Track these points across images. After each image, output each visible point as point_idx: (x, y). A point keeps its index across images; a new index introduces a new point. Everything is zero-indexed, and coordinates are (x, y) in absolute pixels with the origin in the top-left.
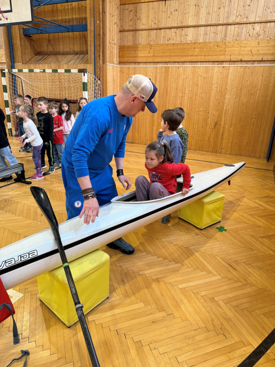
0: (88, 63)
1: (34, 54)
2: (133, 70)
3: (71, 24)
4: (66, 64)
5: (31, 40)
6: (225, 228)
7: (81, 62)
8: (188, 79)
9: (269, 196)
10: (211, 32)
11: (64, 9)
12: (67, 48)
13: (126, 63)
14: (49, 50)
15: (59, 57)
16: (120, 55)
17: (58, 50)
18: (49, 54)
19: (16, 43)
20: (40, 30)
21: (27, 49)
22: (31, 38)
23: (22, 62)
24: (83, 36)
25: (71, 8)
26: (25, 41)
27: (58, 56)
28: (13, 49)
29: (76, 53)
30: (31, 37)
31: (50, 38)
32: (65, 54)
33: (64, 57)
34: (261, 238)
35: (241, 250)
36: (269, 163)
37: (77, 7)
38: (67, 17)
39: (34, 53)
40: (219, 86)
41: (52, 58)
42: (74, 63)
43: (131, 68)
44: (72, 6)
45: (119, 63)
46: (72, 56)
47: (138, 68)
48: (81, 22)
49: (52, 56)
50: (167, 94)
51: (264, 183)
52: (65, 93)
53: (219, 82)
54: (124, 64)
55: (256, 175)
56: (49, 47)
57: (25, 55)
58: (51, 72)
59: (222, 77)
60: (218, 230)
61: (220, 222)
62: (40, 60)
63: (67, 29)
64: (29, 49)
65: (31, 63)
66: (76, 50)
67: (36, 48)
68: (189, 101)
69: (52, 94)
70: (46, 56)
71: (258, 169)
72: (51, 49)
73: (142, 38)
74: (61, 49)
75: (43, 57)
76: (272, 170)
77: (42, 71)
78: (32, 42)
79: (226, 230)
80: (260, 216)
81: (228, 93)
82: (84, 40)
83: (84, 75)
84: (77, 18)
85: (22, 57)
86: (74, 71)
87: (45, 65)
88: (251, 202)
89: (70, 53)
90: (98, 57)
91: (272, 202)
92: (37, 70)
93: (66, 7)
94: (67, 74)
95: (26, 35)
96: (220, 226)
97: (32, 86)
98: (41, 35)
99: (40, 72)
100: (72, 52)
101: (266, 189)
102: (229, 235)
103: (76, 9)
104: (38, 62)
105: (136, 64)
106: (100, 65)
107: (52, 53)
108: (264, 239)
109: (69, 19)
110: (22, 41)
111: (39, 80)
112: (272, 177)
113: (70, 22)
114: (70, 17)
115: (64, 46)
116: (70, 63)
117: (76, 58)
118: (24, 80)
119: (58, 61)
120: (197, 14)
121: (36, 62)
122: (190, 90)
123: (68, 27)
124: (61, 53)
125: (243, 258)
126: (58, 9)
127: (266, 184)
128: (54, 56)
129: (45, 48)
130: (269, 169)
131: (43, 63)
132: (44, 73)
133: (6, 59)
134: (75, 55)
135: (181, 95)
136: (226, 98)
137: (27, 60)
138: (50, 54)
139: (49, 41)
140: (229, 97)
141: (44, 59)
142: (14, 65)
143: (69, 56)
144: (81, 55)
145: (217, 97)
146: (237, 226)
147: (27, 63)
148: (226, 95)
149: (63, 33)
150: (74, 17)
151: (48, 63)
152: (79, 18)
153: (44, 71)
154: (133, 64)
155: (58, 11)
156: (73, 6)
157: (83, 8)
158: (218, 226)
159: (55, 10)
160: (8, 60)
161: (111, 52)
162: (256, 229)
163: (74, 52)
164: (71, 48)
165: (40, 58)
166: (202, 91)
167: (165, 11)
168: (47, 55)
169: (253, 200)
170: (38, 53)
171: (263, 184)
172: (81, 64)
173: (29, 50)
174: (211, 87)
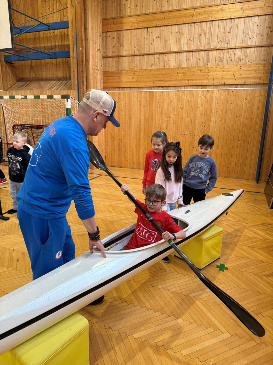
0: (71, 89)
1: (16, 81)
2: (117, 95)
3: (54, 51)
4: (48, 89)
5: (12, 66)
6: (226, 266)
7: (64, 87)
8: (173, 103)
9: (265, 223)
10: (193, 58)
11: (47, 37)
12: (49, 74)
13: (110, 89)
14: (31, 77)
15: (42, 83)
16: (104, 80)
17: (41, 76)
18: (31, 80)
20: (22, 57)
21: (9, 76)
22: (13, 65)
23: (3, 89)
24: (66, 62)
25: (53, 36)
26: (7, 68)
27: (40, 82)
29: (59, 79)
30: (13, 63)
31: (32, 65)
32: (47, 80)
33: (46, 83)
34: (267, 277)
35: (248, 294)
36: (259, 185)
37: (60, 35)
38: (49, 45)
39: (16, 79)
40: (204, 109)
41: (34, 85)
42: (58, 89)
43: (115, 94)
44: (54, 34)
45: (103, 88)
46: (55, 82)
47: (123, 93)
48: (63, 49)
49: (34, 82)
50: (152, 119)
51: (258, 208)
52: (48, 119)
53: (204, 105)
54: (108, 89)
55: (248, 199)
56: (31, 73)
57: (6, 82)
58: (33, 98)
59: (206, 101)
60: (218, 269)
61: (219, 258)
62: (22, 86)
63: (50, 56)
64: (11, 75)
65: (13, 90)
66: (59, 76)
67: (18, 74)
68: (175, 125)
69: (35, 120)
70: (29, 82)
71: (249, 192)
72: (33, 75)
73: (126, 63)
74: (44, 75)
75: (26, 84)
76: (264, 192)
77: (24, 97)
78: (14, 69)
79: (227, 269)
80: (261, 248)
81: (213, 116)
82: (67, 66)
83: (67, 101)
84: (60, 45)
85: (3, 84)
86: (57, 97)
87: (27, 91)
88: (248, 231)
89: (52, 79)
90: (82, 83)
91: (270, 230)
92: (18, 97)
93: (49, 35)
94: (50, 100)
95: (8, 62)
96: (221, 264)
97: (13, 113)
98: (23, 62)
99: (22, 98)
100: (55, 78)
101: (261, 215)
102: (231, 275)
103: (59, 36)
104: (20, 88)
105: (121, 89)
106: (83, 90)
107: (35, 79)
108: (270, 278)
109: (52, 46)
110: (4, 68)
111: (20, 107)
112: (265, 200)
113: (53, 49)
114: (53, 44)
115: (47, 73)
116: (53, 89)
117: (59, 83)
118: (5, 107)
119: (41, 87)
120: (179, 41)
121: (18, 88)
122: (175, 114)
123: (50, 54)
124: (44, 80)
125: (252, 305)
126: (40, 36)
127: (260, 209)
128: (37, 82)
129: (27, 75)
130: (260, 191)
131: (25, 89)
132: (26, 100)
134: (58, 81)
135: (166, 119)
136: (212, 121)
137: (9, 86)
138: (33, 80)
139: (32, 67)
140: (215, 120)
141: (26, 85)
143: (52, 82)
144: (64, 81)
145: (202, 120)
146: (238, 263)
147: (9, 89)
148: (212, 118)
149: (46, 60)
150: (57, 44)
151: (30, 90)
152: (62, 46)
153: (26, 97)
154: (117, 89)
155: (41, 38)
156: (56, 34)
157: (65, 35)
158: (218, 263)
159: (38, 37)
161: (95, 78)
162: (260, 265)
163: (57, 77)
164: (54, 74)
165: (22, 84)
166: (187, 115)
167: (148, 37)
168: (29, 80)
169: (250, 229)
170: (20, 80)
171: (256, 208)
172: (64, 89)
173: (10, 77)
174: (196, 110)
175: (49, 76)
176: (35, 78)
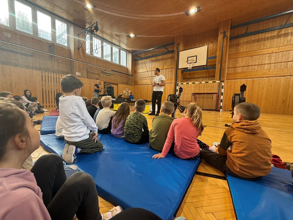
5: (183, 74)
8: (266, 84)
10: (278, 65)
13: (230, 80)
15: (196, 79)
19: (179, 75)
40: (284, 85)
45: (226, 80)
50: (253, 90)
59: (286, 82)
63: (204, 69)
64: (182, 77)
65: (184, 82)
68: (266, 92)
72: (190, 77)
73: (239, 70)
90: (222, 77)
115: (197, 75)
117: (205, 79)
120: (270, 59)
122: (267, 88)
128: (193, 79)
132: (201, 84)
133: (174, 81)
136: (290, 90)
137: (181, 81)
139: (190, 74)
143: (200, 78)
145: (283, 90)
149: (198, 71)
154: (234, 80)
166: (274, 88)
167: (252, 59)
174: (280, 86)
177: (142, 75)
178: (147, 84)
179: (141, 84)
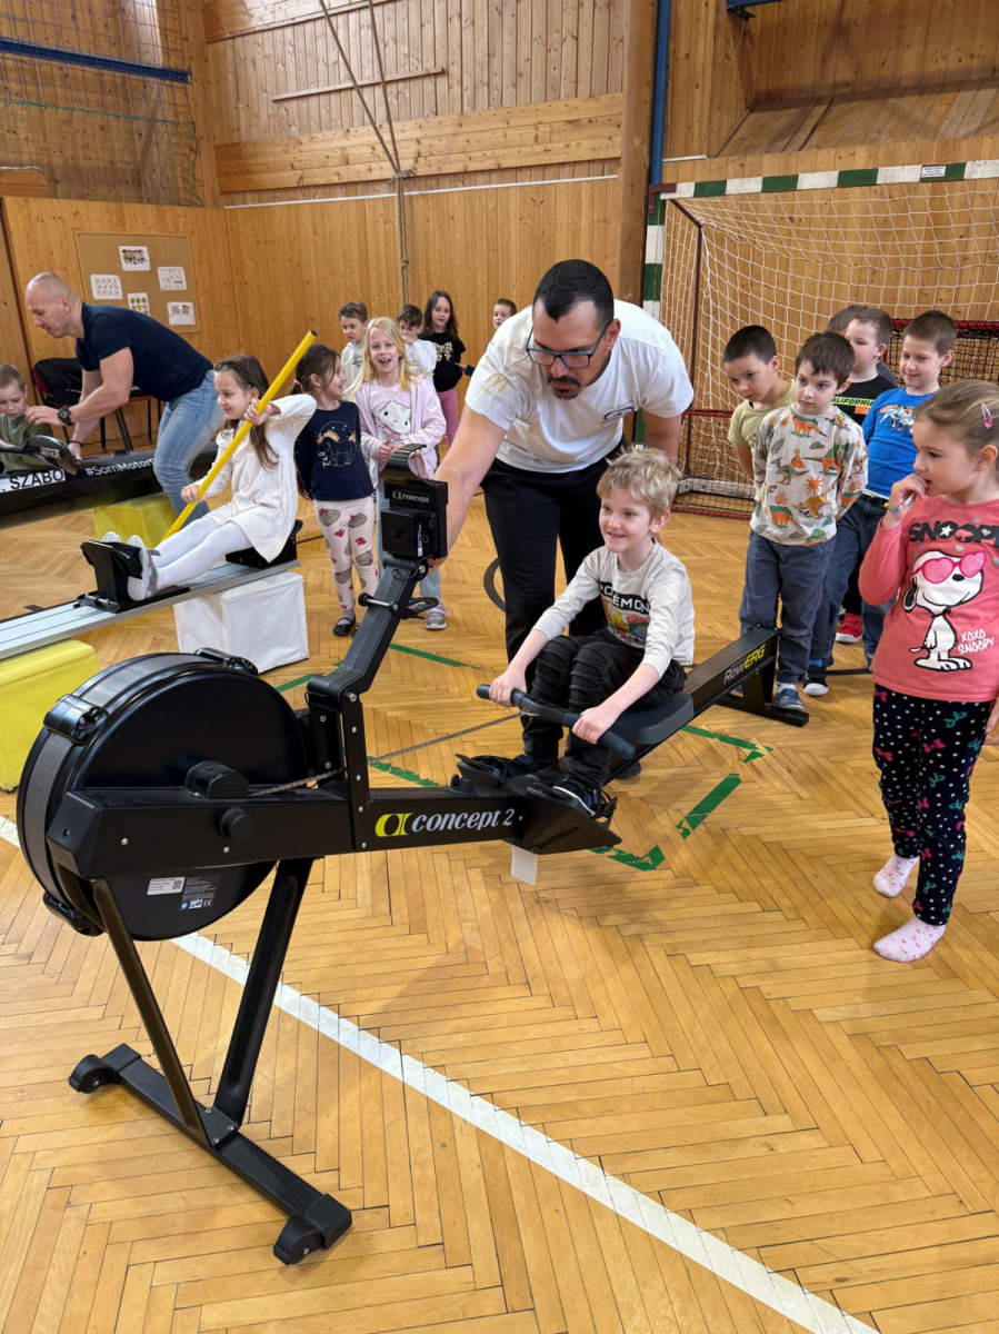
1: (747, 105)
5: (745, 32)
14: (829, 80)
15: (910, 105)
17: (887, 72)
18: (833, 98)
19: (687, 56)
21: (728, 83)
22: (747, 25)
23: (701, 149)
26: (729, 43)
27: (892, 101)
28: (667, 84)
30: (748, 17)
32: (931, 87)
33: (938, 104)
39: (746, 99)
41: (858, 117)
46: (987, 93)
49: (856, 104)
56: (831, 61)
62: (793, 129)
64: (734, 80)
67: (755, 76)
70: (820, 110)
72: (841, 71)
74: (909, 65)
75: (805, 116)
77: (942, 171)
78: (748, 44)
85: (710, 123)
89: (963, 82)
95: (735, 9)
99: (923, 180)
100: (981, 76)
104: (781, 140)
115: (931, 49)
118: (720, 239)
121: (776, 141)
124: (907, 88)
128: (872, 106)
129: (804, 73)
131: (823, 139)
132: (958, 184)
133: (629, 140)
138: (838, 96)
139: (840, 30)
141: (811, 123)
142: (661, 163)
143: (966, 94)
147: (724, 148)
153: (955, 172)
160: (637, 142)
163: (997, 70)
164: (978, 53)
165: (785, 120)
168: (818, 101)
170: (762, 101)
173: (734, 90)
175: (942, 64)
176: (848, 84)
177: (290, 59)
178: (349, 174)
179: (290, 178)
